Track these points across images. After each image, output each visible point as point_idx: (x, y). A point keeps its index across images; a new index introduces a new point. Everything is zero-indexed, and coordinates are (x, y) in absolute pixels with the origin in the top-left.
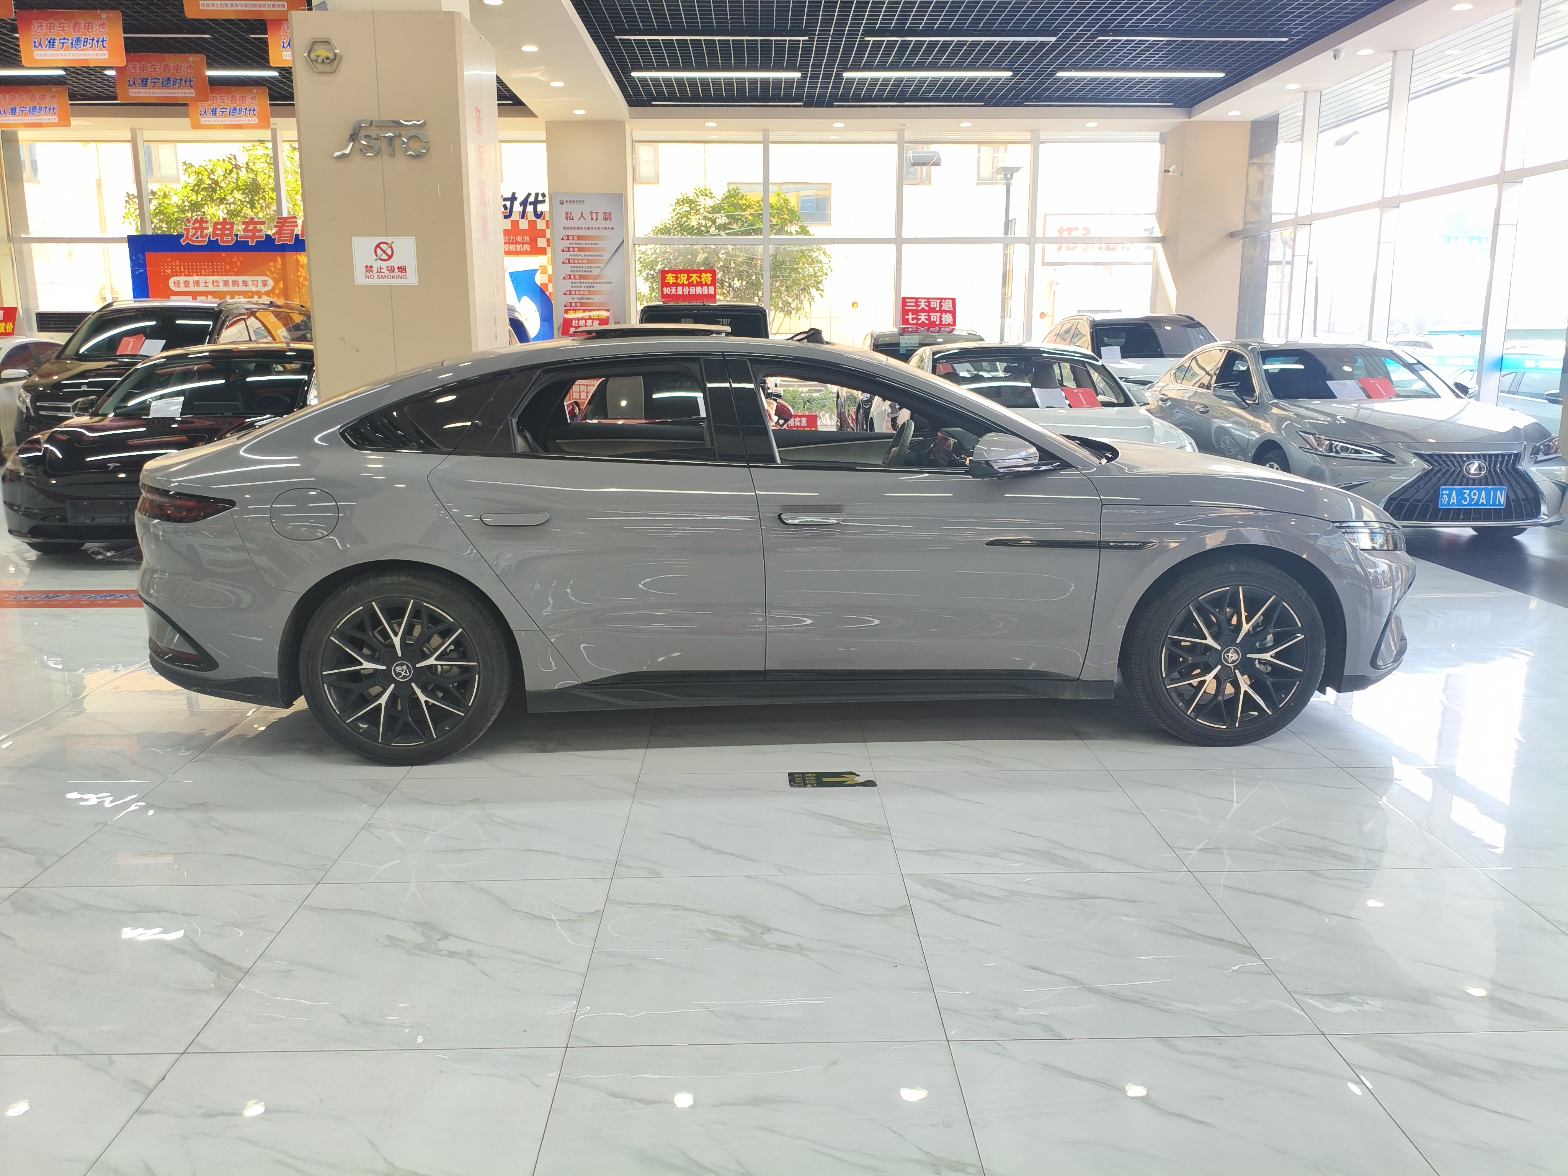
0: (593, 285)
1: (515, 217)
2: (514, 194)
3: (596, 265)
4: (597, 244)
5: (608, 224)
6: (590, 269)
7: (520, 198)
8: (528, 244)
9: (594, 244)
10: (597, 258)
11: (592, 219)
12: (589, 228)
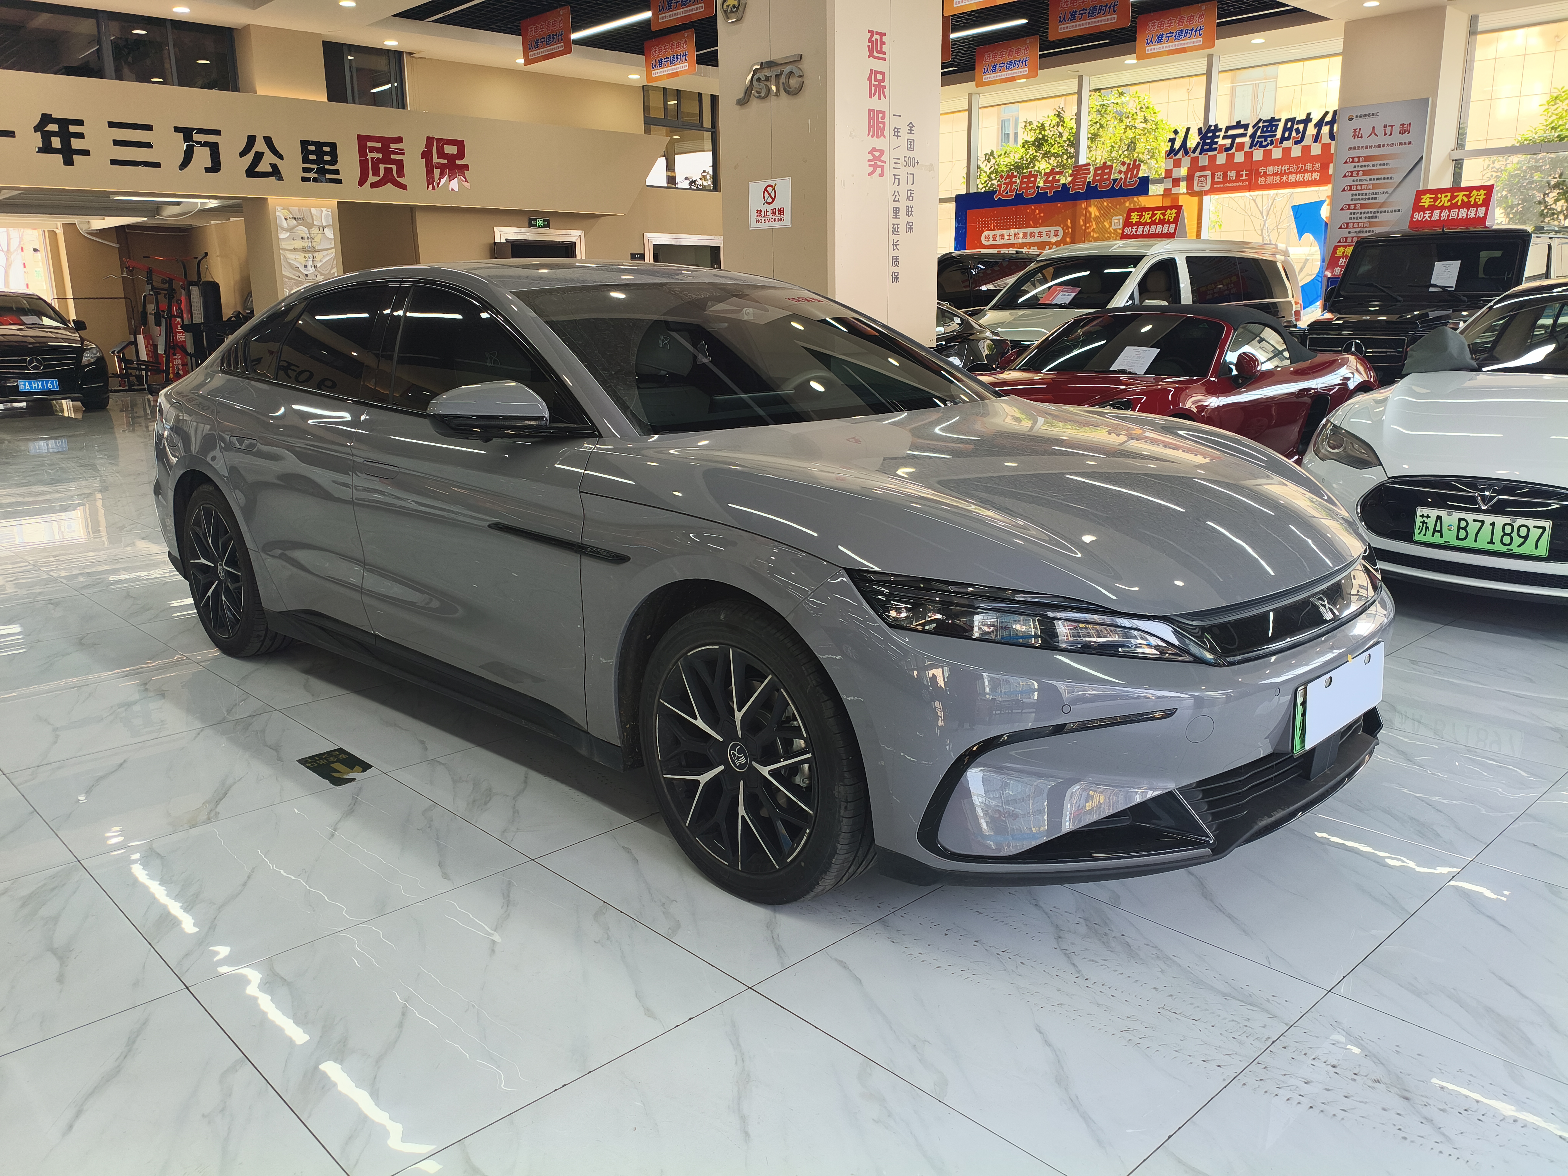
0: (1376, 214)
1: (1308, 141)
2: (1309, 114)
3: (1382, 190)
4: (1387, 164)
5: (1405, 138)
6: (1374, 196)
7: (1316, 118)
8: (1318, 171)
9: (1384, 164)
10: (1386, 181)
11: (1385, 134)
12: (1379, 146)
